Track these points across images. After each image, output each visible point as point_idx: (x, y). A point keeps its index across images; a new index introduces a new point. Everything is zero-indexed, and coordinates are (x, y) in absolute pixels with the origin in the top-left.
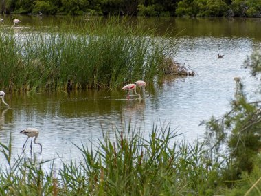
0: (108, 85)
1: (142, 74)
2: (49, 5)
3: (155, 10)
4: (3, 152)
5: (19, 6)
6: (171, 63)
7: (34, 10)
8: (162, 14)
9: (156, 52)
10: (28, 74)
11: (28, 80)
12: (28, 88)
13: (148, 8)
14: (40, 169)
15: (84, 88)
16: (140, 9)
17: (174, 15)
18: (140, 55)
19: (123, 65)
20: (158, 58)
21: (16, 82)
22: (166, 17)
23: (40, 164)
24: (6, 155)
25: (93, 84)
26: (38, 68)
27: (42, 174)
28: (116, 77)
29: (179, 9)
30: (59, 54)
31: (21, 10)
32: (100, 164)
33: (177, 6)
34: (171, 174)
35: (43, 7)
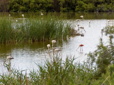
0: (49, 40)
1: (62, 35)
2: (25, 8)
3: (67, 9)
4: (7, 67)
5: (13, 9)
6: (73, 30)
7: (19, 10)
8: (70, 11)
9: (67, 26)
10: (17, 36)
11: (16, 38)
12: (17, 41)
13: (64, 9)
14: (21, 73)
15: (39, 41)
16: (61, 9)
17: (74, 11)
19: (54, 31)
20: (68, 28)
21: (12, 38)
22: (72, 12)
23: (21, 71)
25: (42, 39)
26: (21, 33)
27: (22, 75)
28: (52, 36)
29: (76, 9)
30: (29, 27)
31: (14, 10)
33: (76, 8)
34: (74, 75)
35: (22, 9)
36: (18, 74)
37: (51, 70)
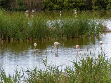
0: (82, 36)
1: (94, 32)
2: (59, 7)
3: (99, 8)
4: (44, 63)
5: (48, 7)
6: (105, 28)
7: (53, 9)
8: (102, 9)
9: (100, 24)
10: (52, 33)
12: (52, 38)
13: (96, 7)
14: (58, 69)
15: (73, 38)
16: (93, 7)
17: (106, 10)
18: (94, 25)
19: (87, 29)
20: (100, 26)
21: (47, 36)
22: (103, 10)
23: (58, 67)
24: (45, 64)
25: (76, 36)
26: (56, 31)
27: (58, 71)
28: (85, 33)
29: (108, 7)
30: (63, 25)
31: (49, 9)
32: (80, 67)
33: (107, 6)
34: (107, 70)
35: (57, 7)
36: (55, 70)
37: (85, 66)
